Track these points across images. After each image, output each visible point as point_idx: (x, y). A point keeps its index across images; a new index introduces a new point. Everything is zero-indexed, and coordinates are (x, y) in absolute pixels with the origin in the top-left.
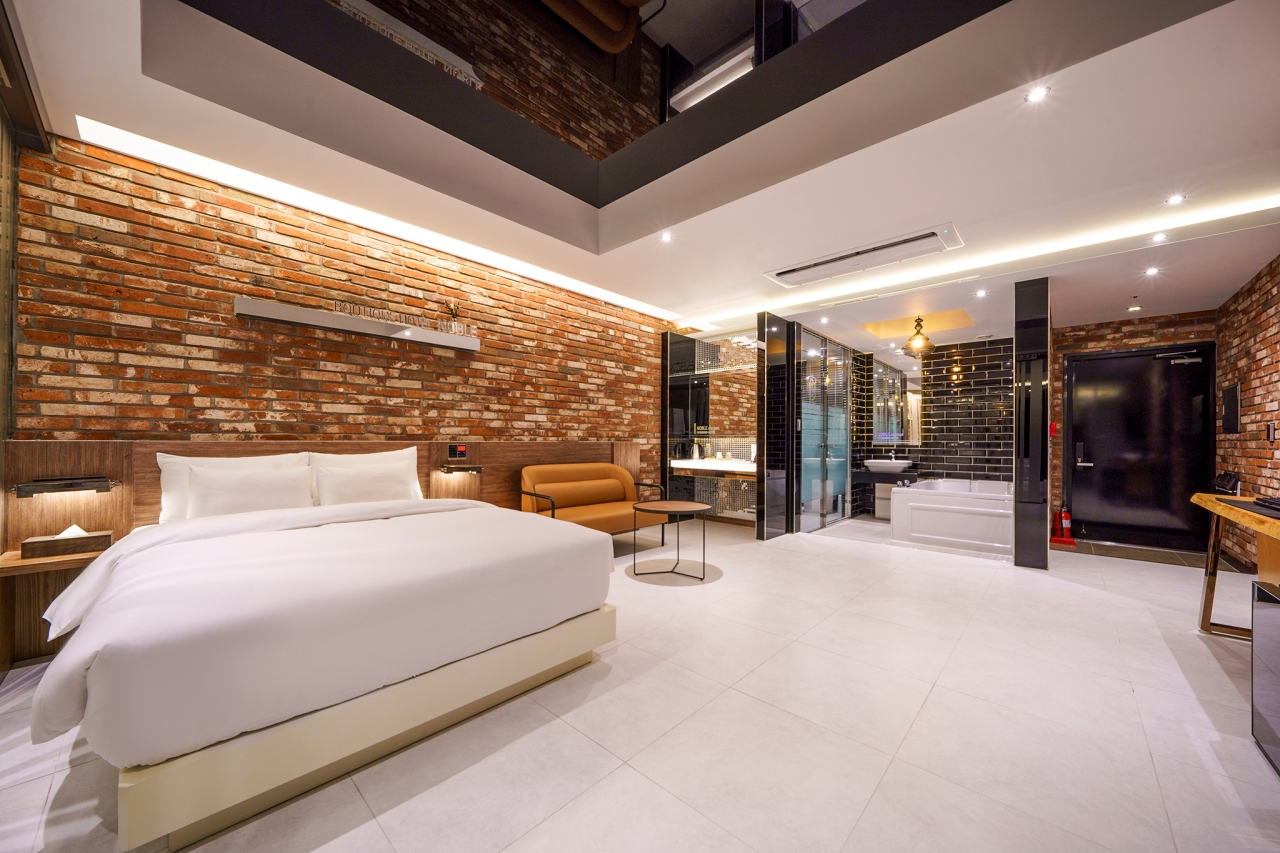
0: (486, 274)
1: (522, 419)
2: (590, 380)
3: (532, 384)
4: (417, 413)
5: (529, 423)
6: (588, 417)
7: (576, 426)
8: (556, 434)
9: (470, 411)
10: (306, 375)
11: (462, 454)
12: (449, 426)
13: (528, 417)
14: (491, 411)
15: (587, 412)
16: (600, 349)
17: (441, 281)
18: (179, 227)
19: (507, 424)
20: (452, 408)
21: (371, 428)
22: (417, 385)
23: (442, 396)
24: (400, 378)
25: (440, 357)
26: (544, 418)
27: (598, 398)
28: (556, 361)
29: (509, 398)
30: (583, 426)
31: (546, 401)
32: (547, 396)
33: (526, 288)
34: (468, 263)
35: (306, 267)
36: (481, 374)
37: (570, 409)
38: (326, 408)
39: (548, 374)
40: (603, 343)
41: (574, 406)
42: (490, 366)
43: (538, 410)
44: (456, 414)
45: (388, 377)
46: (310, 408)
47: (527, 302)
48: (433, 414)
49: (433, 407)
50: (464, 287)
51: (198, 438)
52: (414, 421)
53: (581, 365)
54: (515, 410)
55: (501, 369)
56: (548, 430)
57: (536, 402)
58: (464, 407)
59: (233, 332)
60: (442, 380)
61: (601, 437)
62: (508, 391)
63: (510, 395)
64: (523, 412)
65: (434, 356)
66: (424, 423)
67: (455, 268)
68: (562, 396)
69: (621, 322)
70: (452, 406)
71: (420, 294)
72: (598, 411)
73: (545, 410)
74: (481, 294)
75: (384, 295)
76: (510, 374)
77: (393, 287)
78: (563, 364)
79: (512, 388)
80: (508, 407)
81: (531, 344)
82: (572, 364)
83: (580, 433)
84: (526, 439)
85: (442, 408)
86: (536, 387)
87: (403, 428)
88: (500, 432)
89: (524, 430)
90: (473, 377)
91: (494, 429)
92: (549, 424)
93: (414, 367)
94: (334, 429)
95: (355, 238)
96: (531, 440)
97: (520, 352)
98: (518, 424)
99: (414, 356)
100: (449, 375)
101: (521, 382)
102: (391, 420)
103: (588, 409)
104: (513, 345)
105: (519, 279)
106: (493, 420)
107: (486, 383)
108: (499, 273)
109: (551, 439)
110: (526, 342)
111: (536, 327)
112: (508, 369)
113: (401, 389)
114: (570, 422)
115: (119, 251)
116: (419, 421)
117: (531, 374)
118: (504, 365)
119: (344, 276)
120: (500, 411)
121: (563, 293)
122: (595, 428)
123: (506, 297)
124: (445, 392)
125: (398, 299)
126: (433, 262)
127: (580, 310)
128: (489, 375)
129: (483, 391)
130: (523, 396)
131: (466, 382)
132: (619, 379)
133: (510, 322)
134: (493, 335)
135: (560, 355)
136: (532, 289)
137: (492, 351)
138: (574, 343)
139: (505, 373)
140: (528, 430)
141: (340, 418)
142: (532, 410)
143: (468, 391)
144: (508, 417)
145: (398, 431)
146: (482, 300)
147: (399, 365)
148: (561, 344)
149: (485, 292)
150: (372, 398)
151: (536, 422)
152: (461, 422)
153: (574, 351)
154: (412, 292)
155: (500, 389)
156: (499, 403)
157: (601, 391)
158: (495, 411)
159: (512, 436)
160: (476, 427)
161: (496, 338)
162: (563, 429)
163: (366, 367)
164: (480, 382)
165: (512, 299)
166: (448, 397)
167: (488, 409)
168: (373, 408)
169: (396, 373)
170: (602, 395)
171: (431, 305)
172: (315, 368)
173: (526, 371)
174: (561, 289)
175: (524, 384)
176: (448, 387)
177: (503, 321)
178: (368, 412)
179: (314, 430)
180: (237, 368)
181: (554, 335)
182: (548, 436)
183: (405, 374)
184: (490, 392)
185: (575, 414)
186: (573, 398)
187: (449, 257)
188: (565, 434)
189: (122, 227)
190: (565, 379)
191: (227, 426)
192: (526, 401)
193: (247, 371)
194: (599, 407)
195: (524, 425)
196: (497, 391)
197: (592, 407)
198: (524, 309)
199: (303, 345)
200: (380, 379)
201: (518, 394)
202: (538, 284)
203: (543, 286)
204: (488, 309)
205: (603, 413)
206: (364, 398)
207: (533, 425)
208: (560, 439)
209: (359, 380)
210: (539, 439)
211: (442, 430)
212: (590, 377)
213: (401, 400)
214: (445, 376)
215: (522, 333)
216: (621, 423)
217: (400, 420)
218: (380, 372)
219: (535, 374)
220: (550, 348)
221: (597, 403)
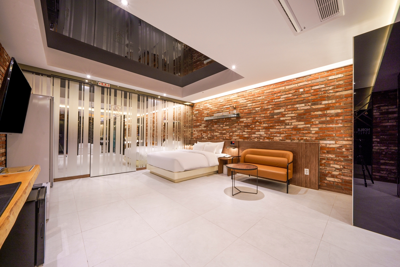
0: (244, 93)
1: (255, 134)
2: (286, 116)
3: (259, 122)
4: (228, 134)
5: (257, 135)
6: (285, 131)
7: (278, 135)
8: (268, 138)
9: (239, 132)
10: (213, 128)
11: (233, 144)
12: (235, 137)
13: (257, 133)
14: (245, 132)
15: (285, 129)
16: (293, 100)
17: (233, 101)
18: (201, 109)
19: (249, 135)
20: (235, 132)
21: (221, 137)
22: (228, 127)
23: (233, 129)
24: (225, 126)
25: (233, 120)
26: (264, 133)
27: (292, 123)
28: (269, 112)
29: (251, 128)
30: (282, 135)
31: (264, 127)
32: (265, 125)
33: (257, 91)
34: (239, 93)
35: (213, 109)
36: (242, 122)
37: (275, 129)
38: (215, 134)
39: (265, 117)
40: (296, 97)
41: (277, 127)
42: (245, 119)
43: (261, 130)
44: (236, 133)
45: (223, 126)
46: (212, 134)
47: (257, 96)
48: (231, 134)
49: (231, 132)
50: (238, 100)
51: (203, 139)
52: (227, 136)
53: (282, 110)
54: (252, 131)
55: (248, 119)
56: (265, 137)
57: (260, 128)
58: (238, 131)
59: (205, 123)
60: (233, 125)
61: (294, 140)
62: (250, 125)
63: (251, 127)
64: (255, 132)
65: (232, 120)
66: (229, 136)
67: (236, 96)
68: (271, 124)
69: (310, 82)
70: (235, 131)
71: (229, 106)
72: (292, 128)
73: (264, 130)
74: (243, 100)
75: (223, 109)
76: (251, 120)
77: (224, 107)
78: (272, 112)
79: (252, 124)
80: (250, 130)
81: (258, 109)
82: (276, 111)
83: (281, 138)
84: (256, 140)
85: (233, 132)
86: (260, 123)
87: (226, 137)
88: (247, 138)
89: (255, 137)
90: (240, 123)
91: (246, 137)
92: (265, 135)
93: (228, 123)
94: (215, 138)
95: (219, 100)
96: (258, 140)
97: (254, 112)
98: (253, 135)
99: (228, 121)
100: (235, 124)
101: (254, 122)
102: (224, 136)
103: (285, 128)
104: (252, 111)
105: (254, 90)
106: (245, 135)
107: (244, 124)
108: (247, 91)
109: (266, 140)
110: (256, 109)
111: (260, 103)
112: (250, 119)
113: (225, 129)
114: (275, 134)
115: (197, 115)
116: (228, 136)
117: (258, 119)
118: (249, 118)
119: (217, 108)
120: (248, 132)
121: (272, 86)
122: (290, 136)
123: (250, 97)
124: (234, 128)
125: (225, 109)
126: (232, 97)
127: (281, 88)
128: (244, 122)
129: (243, 126)
130: (255, 126)
131: (239, 125)
132: (307, 112)
133: (251, 104)
134: (246, 110)
135: (271, 109)
136: (259, 90)
137: (246, 115)
138: (277, 103)
139: (249, 120)
140: (257, 137)
141: (216, 135)
142: (258, 131)
143: (239, 127)
144: (250, 133)
145: (225, 138)
146: (243, 101)
147: (225, 124)
148: (271, 105)
149: (243, 99)
150: (221, 131)
151: (260, 134)
152: (237, 135)
153: (278, 106)
154: (227, 106)
155: (248, 125)
156: (248, 130)
157: (294, 119)
158: (246, 132)
159: (251, 139)
160: (241, 137)
161: (246, 111)
162: (272, 136)
163: (220, 125)
164: (242, 124)
165: (252, 97)
166: (234, 129)
167: (244, 131)
168: (221, 134)
169: (224, 125)
170: (295, 121)
171: (231, 108)
172: (213, 127)
173: (256, 118)
174: (271, 85)
175: (256, 122)
176: (234, 127)
177: (249, 105)
178: (220, 134)
179: (213, 138)
180: (205, 129)
181: (269, 102)
182: (265, 139)
183: (226, 125)
184: (245, 126)
185: (278, 131)
186: (277, 124)
187: (235, 94)
188: (273, 138)
189: (197, 112)
190: (273, 117)
191: (205, 138)
192: (256, 128)
193: (207, 129)
194: (292, 126)
195: (256, 136)
196: (247, 126)
197: (288, 127)
198: (256, 99)
199: (212, 123)
200: (222, 127)
201: (253, 126)
202: (261, 88)
203: (263, 87)
204: (244, 103)
205: (296, 129)
206: (220, 131)
207: (259, 135)
208: (270, 140)
209: (219, 128)
210: (261, 140)
211: (233, 138)
212: (287, 114)
213: (225, 131)
214: (234, 124)
215: (255, 106)
216: (309, 133)
217: (225, 136)
218: (222, 126)
219: (260, 119)
220: (265, 108)
221: (291, 125)
